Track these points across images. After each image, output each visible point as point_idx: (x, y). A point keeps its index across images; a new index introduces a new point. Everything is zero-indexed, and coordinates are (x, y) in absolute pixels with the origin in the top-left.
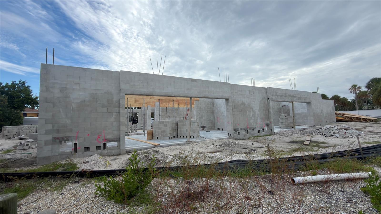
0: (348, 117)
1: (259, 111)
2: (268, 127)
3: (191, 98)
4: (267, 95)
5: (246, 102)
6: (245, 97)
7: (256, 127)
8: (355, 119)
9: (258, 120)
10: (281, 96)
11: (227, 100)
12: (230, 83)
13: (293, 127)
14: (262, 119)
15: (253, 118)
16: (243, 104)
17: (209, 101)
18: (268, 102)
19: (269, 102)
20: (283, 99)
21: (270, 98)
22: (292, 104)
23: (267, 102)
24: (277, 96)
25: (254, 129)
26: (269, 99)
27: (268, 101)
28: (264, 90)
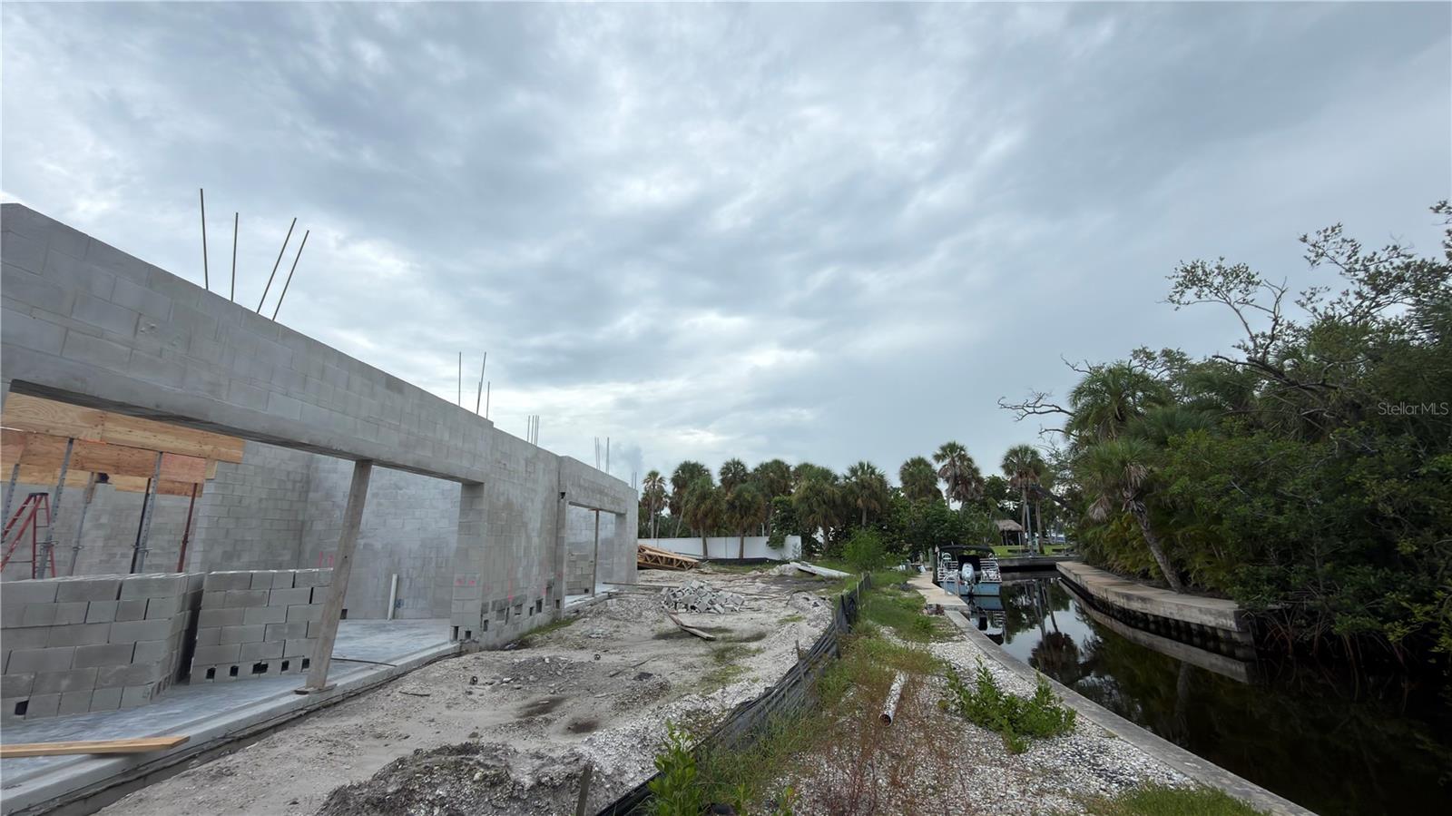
0: (650, 556)
1: (539, 536)
2: (551, 592)
3: (364, 464)
4: (559, 481)
5: (515, 501)
6: (515, 481)
7: (526, 596)
8: (664, 561)
9: (534, 569)
10: (585, 489)
11: (472, 487)
12: (492, 423)
13: (586, 591)
14: (541, 564)
15: (524, 562)
16: (509, 505)
17: (289, 473)
18: (558, 506)
19: (561, 505)
20: (588, 497)
21: (567, 491)
22: (597, 515)
23: (556, 504)
24: (580, 486)
25: (521, 605)
26: (563, 494)
27: (559, 501)
28: (554, 464)
